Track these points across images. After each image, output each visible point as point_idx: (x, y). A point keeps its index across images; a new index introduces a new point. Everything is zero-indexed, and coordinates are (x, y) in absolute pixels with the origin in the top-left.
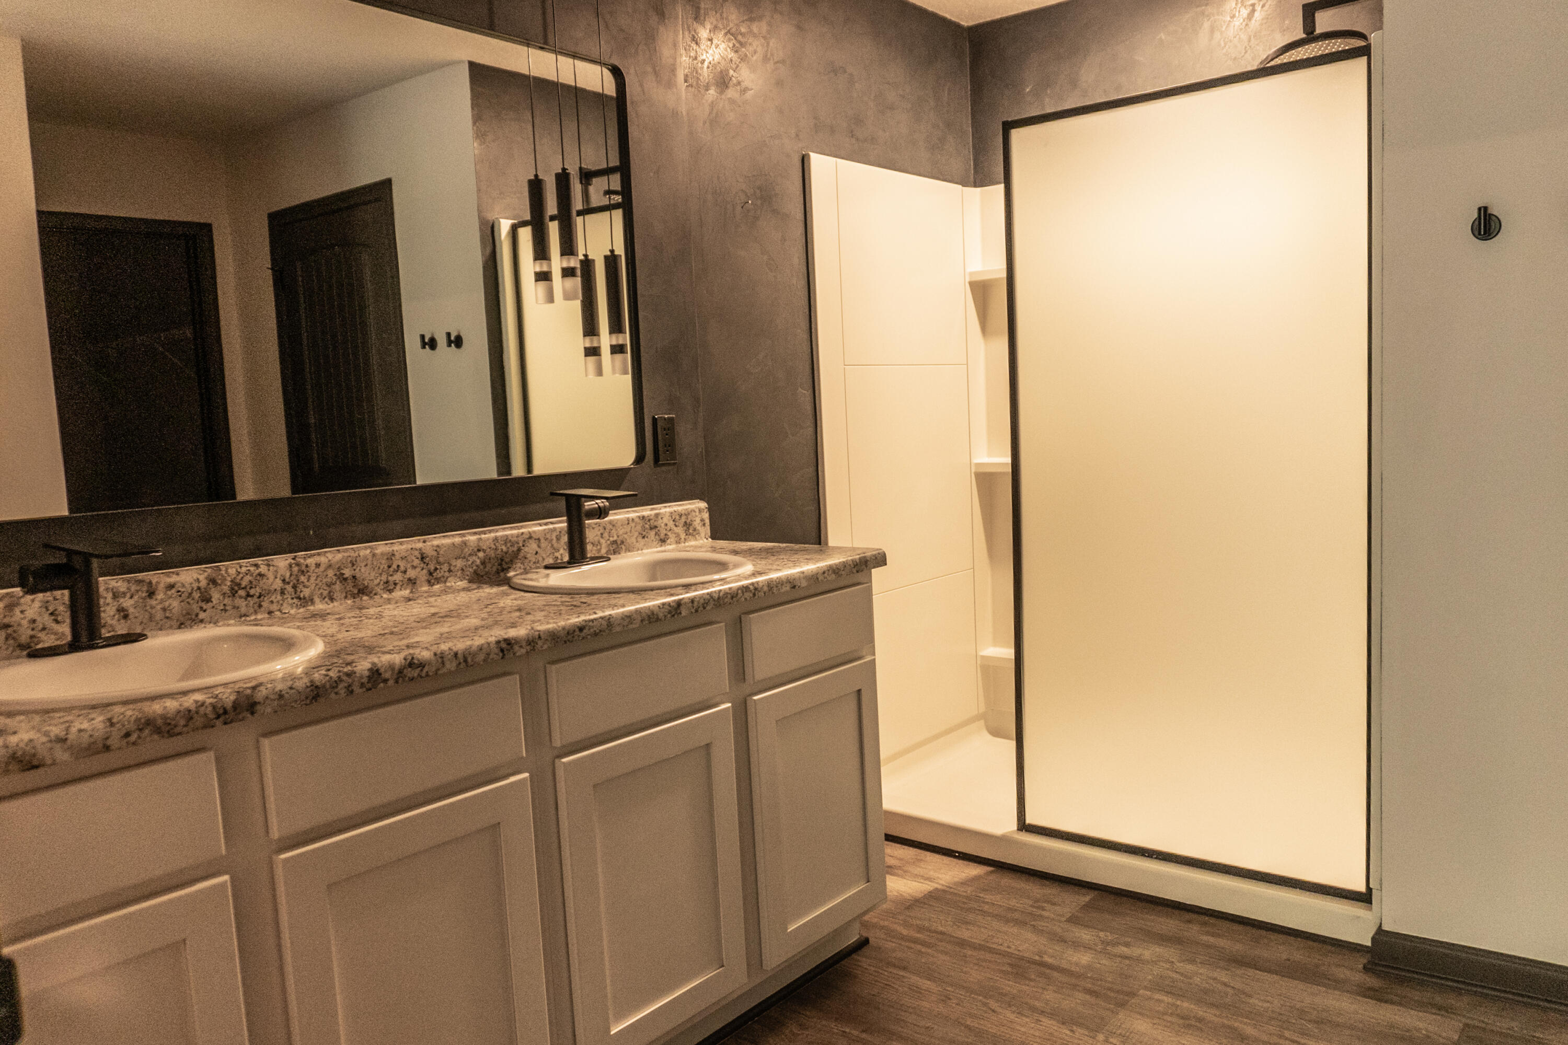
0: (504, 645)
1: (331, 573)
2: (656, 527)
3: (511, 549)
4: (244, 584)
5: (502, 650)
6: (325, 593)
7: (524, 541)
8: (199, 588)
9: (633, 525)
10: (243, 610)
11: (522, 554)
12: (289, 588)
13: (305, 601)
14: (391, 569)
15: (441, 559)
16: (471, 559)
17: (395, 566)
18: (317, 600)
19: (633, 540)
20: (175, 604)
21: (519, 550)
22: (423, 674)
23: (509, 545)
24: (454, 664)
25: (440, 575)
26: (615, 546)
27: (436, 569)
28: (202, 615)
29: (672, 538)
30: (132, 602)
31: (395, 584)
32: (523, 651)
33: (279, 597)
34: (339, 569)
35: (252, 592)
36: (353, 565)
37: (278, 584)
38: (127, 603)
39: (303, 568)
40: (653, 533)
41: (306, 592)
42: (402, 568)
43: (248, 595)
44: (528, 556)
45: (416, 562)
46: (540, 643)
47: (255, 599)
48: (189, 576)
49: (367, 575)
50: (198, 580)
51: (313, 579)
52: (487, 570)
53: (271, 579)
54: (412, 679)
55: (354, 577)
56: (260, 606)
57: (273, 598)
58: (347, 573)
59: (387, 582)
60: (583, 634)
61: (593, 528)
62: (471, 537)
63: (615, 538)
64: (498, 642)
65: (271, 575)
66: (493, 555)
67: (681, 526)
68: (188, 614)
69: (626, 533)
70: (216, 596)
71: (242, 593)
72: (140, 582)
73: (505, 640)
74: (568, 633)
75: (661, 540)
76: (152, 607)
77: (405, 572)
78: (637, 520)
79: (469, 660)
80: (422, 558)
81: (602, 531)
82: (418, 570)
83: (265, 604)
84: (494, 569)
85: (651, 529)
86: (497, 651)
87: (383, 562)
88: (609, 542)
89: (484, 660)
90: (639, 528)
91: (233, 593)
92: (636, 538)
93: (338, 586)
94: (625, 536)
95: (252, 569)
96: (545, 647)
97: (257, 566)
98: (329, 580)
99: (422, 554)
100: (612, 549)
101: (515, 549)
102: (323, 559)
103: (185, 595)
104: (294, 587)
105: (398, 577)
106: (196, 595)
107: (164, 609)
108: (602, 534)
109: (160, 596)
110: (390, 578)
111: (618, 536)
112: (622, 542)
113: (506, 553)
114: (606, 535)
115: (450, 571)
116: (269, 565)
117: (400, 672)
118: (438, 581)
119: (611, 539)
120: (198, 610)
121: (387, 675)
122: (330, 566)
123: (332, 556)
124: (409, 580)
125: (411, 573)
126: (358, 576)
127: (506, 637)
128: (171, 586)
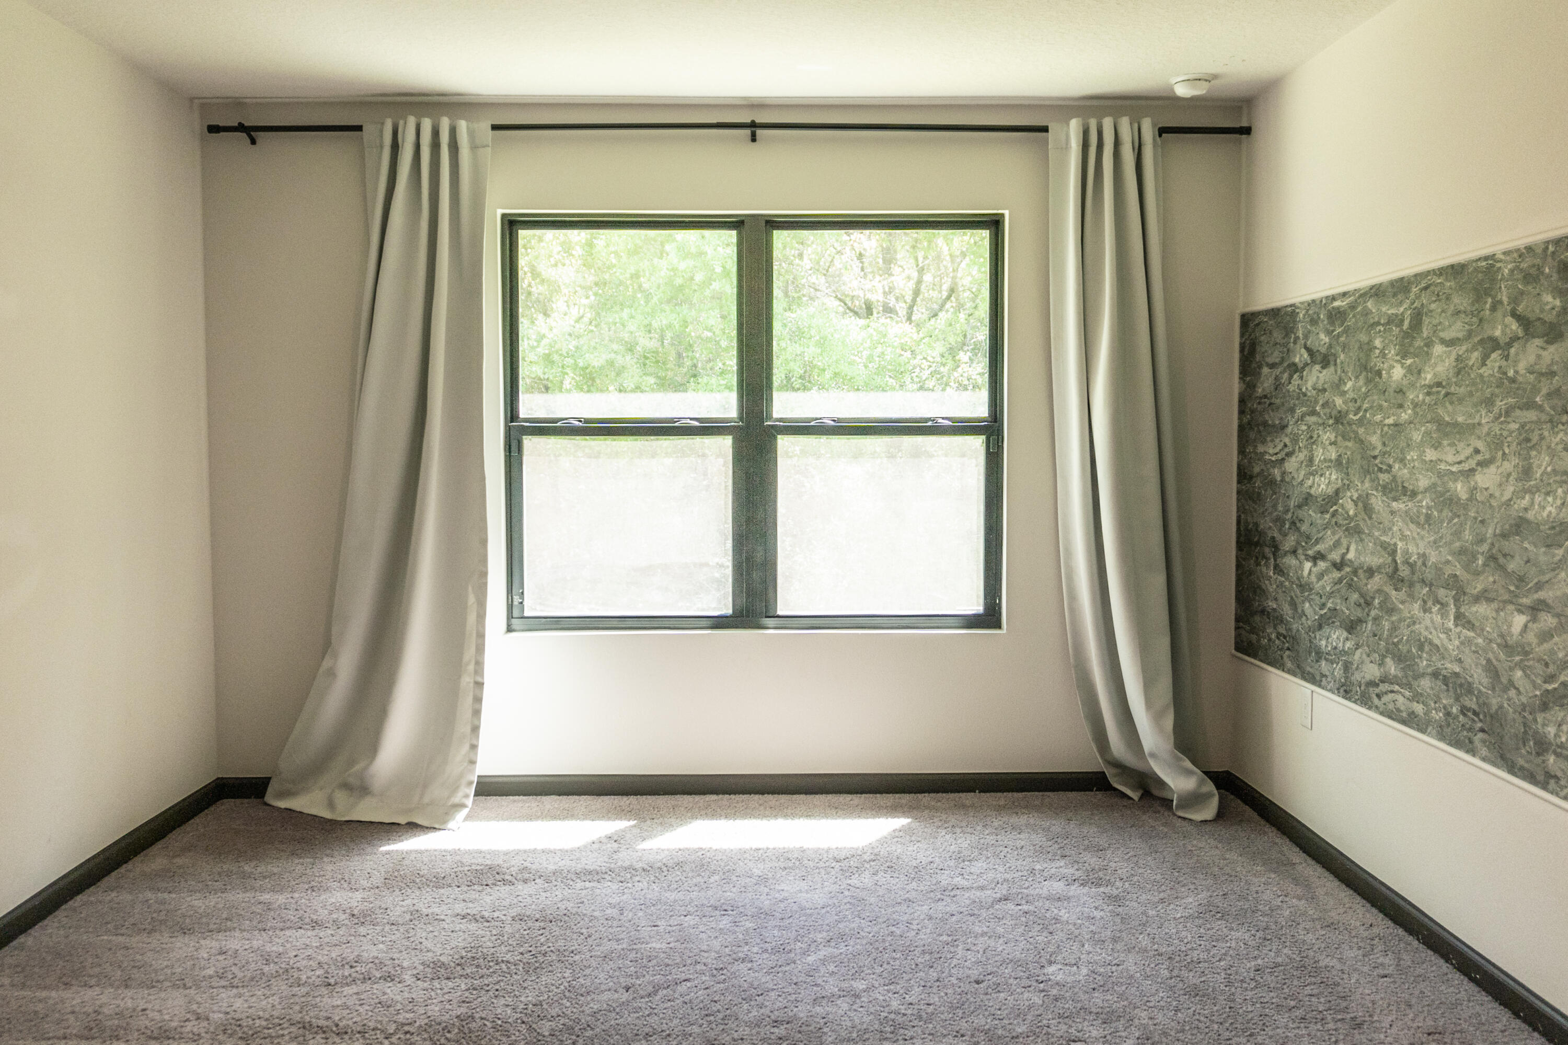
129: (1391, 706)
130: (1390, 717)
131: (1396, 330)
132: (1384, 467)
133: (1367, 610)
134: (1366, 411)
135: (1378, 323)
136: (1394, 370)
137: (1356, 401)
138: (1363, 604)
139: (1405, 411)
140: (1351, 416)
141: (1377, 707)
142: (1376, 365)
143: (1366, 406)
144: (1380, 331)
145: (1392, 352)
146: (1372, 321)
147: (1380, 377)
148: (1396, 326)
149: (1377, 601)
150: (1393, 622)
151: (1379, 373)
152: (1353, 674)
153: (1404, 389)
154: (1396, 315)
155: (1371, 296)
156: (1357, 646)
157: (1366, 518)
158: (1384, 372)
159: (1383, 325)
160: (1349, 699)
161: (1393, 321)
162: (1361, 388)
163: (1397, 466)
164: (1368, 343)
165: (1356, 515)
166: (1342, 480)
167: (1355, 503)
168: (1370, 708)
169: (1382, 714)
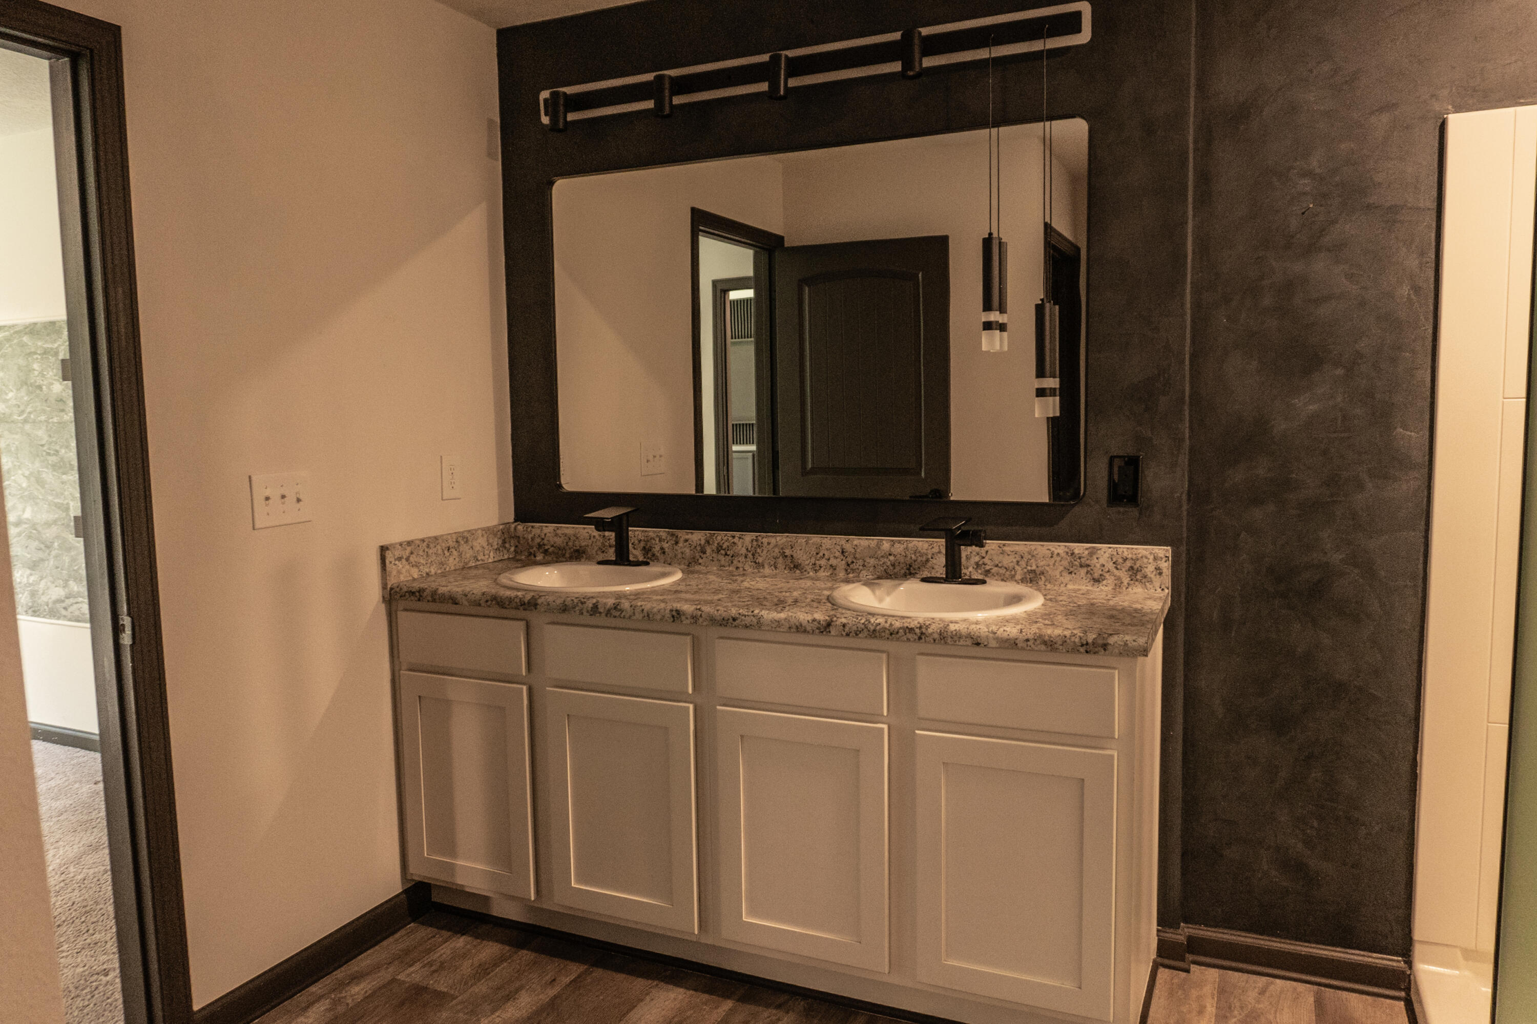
0: (674, 613)
1: (777, 550)
2: (1088, 566)
3: (920, 559)
4: (724, 546)
5: (673, 616)
6: (772, 563)
7: (933, 554)
8: (700, 545)
9: (1059, 559)
10: (723, 562)
11: (929, 564)
12: (750, 555)
13: (759, 565)
14: (819, 556)
15: (857, 556)
16: (883, 560)
17: (821, 554)
18: (766, 566)
19: (1057, 573)
20: (687, 551)
21: (927, 560)
22: (622, 616)
23: (918, 555)
24: (641, 615)
25: (855, 567)
26: (1032, 575)
27: (853, 562)
28: (700, 561)
29: (1110, 580)
30: (667, 545)
31: (821, 567)
32: (688, 622)
33: (744, 559)
34: (782, 549)
35: (728, 553)
36: (792, 548)
37: (743, 551)
38: (666, 545)
39: (760, 544)
40: (1083, 571)
41: (760, 560)
42: (826, 556)
43: (726, 554)
44: (936, 567)
45: (838, 554)
46: (701, 620)
47: (730, 557)
48: (698, 537)
49: (801, 556)
50: (700, 540)
51: (765, 552)
52: (895, 571)
53: (740, 547)
54: (615, 617)
55: (792, 556)
56: (732, 562)
57: (740, 559)
58: (788, 552)
59: (815, 564)
60: (735, 623)
61: (1008, 555)
62: (886, 543)
63: (1034, 567)
64: (671, 611)
65: (740, 544)
66: (902, 561)
67: (1124, 569)
68: (694, 558)
69: (1049, 565)
70: (709, 551)
71: (723, 552)
72: (673, 535)
73: (677, 611)
74: (723, 619)
75: (1094, 579)
76: (676, 550)
77: (829, 559)
78: (1063, 555)
79: (651, 616)
80: (843, 552)
81: (1018, 558)
82: (839, 560)
83: (735, 562)
84: (903, 571)
85: (1081, 566)
86: (669, 616)
87: (813, 549)
88: (1025, 570)
89: (661, 619)
90: (1065, 563)
91: (718, 551)
92: (1061, 572)
93: (780, 560)
94: (1047, 568)
95: (730, 538)
96: (705, 623)
97: (734, 537)
98: (775, 554)
99: (843, 549)
100: (1028, 577)
101: (924, 559)
102: (773, 541)
103: (693, 547)
104: (753, 555)
105: (823, 562)
106: (699, 548)
107: (682, 553)
108: (1018, 562)
109: (681, 545)
110: (817, 562)
111: (1037, 567)
112: (1043, 573)
113: (915, 561)
114: (1023, 563)
115: (864, 566)
116: (740, 538)
117: (609, 610)
118: (853, 571)
119: (1029, 568)
120: (698, 557)
121: (601, 610)
122: (776, 546)
123: (781, 539)
124: (831, 566)
125: (833, 562)
126: (794, 556)
127: (678, 608)
128: (686, 541)
129: (77, 613)
130: (79, 621)
131: (52, 359)
132: (52, 452)
133: (48, 551)
134: (30, 413)
135: (35, 353)
136: (54, 386)
137: (19, 407)
138: (44, 548)
139: (66, 414)
140: (16, 417)
141: (65, 616)
142: (36, 382)
143: (29, 410)
144: (37, 359)
145: (51, 373)
146: (28, 351)
147: (41, 391)
148: (52, 356)
149: (56, 544)
150: (72, 556)
151: (40, 387)
152: (39, 598)
153: (64, 399)
154: (52, 349)
155: (26, 334)
156: (42, 578)
157: (39, 487)
158: (44, 387)
159: (40, 354)
160: (38, 616)
161: (49, 352)
162: (23, 397)
163: (63, 451)
164: (27, 366)
165: (29, 486)
166: (12, 462)
167: (27, 478)
168: (59, 618)
169: (70, 620)
